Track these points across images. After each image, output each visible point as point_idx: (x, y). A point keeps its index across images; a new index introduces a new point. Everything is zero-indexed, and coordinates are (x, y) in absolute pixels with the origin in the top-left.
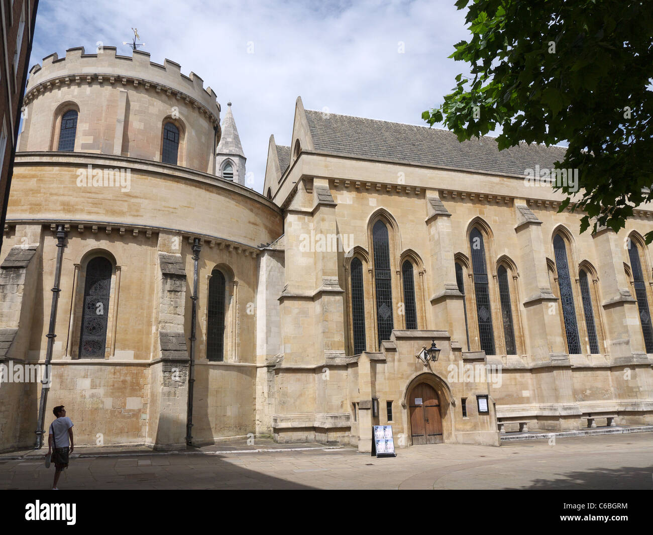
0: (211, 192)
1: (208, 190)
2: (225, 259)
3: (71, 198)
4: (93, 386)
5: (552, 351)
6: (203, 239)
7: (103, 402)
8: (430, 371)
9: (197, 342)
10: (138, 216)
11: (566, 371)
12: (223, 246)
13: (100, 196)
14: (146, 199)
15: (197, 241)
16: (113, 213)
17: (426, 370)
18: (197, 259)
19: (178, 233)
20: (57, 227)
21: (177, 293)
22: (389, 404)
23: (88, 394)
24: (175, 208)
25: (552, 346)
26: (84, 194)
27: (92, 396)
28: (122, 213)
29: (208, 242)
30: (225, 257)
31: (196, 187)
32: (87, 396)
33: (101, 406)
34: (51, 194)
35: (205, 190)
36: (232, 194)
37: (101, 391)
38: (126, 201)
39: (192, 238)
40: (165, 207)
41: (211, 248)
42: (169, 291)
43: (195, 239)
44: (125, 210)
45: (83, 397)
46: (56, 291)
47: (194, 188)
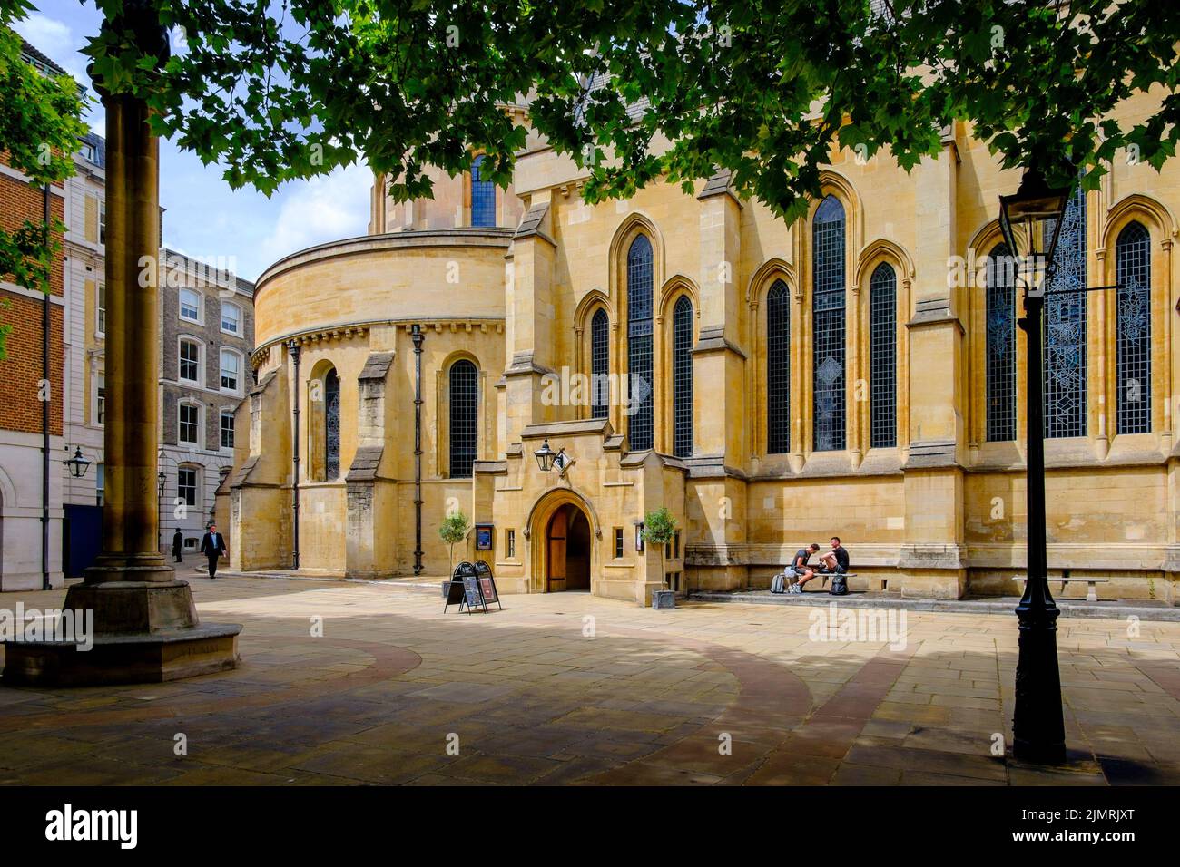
0: (434, 256)
1: (430, 255)
2: (462, 343)
3: (298, 307)
4: (327, 511)
5: (919, 436)
6: (422, 325)
7: (335, 526)
8: (567, 486)
9: (424, 458)
10: (350, 312)
11: (939, 478)
12: (454, 328)
13: (317, 298)
14: (357, 289)
15: (415, 328)
16: (328, 314)
17: (561, 483)
18: (419, 351)
19: (390, 323)
20: (290, 341)
21: (375, 401)
22: (511, 533)
23: (324, 516)
24: (388, 292)
25: (919, 427)
26: (305, 300)
27: (327, 520)
28: (335, 313)
29: (432, 327)
30: (462, 341)
31: (413, 255)
32: (323, 520)
33: (333, 530)
34: (287, 307)
35: (426, 255)
36: (468, 249)
37: (332, 515)
38: (337, 297)
39: (409, 325)
40: (377, 293)
41: (439, 333)
42: (366, 399)
43: (413, 326)
44: (338, 308)
45: (321, 520)
46: (297, 413)
47: (410, 258)
